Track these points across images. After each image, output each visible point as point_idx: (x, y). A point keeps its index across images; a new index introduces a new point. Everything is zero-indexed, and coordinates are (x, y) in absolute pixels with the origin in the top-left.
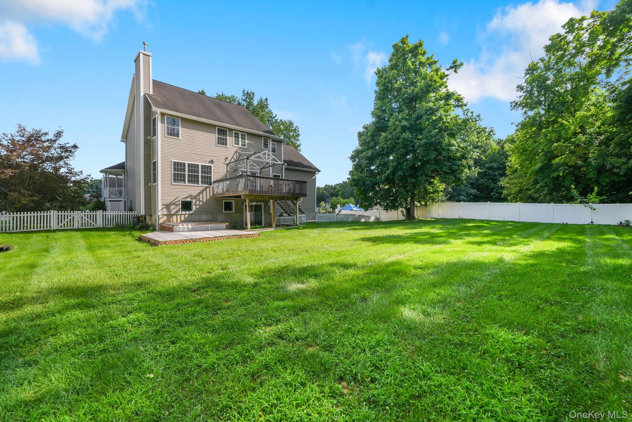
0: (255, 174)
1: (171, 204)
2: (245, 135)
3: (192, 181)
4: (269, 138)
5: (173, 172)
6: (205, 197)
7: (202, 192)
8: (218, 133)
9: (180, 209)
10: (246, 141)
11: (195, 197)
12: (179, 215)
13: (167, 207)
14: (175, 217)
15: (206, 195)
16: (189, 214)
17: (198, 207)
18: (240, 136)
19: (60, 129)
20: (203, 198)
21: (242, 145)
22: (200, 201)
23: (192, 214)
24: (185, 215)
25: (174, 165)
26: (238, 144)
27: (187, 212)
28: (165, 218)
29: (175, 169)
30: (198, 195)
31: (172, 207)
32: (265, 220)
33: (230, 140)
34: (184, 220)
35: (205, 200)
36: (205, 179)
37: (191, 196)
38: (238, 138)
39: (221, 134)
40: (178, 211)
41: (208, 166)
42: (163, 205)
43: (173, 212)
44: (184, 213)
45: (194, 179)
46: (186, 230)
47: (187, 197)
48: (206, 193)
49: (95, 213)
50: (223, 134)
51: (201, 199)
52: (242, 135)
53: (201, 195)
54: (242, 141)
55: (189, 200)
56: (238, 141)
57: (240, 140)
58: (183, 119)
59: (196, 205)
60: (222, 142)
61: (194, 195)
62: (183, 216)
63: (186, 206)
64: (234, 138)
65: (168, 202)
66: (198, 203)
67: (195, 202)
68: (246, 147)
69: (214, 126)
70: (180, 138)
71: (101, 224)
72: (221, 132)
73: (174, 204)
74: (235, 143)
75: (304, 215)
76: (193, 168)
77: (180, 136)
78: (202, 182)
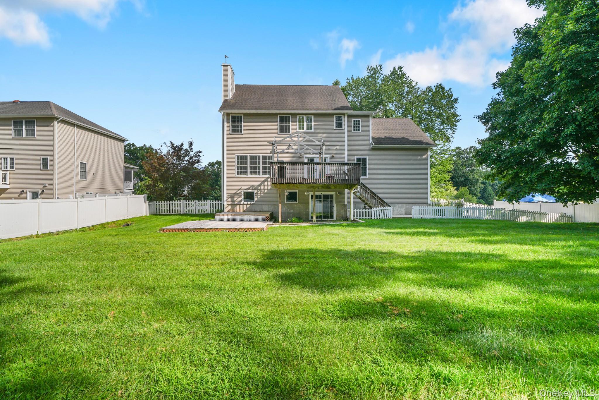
0: (313, 160)
1: (235, 195)
2: (311, 118)
3: (254, 172)
4: (344, 115)
5: (236, 165)
6: (266, 187)
7: (263, 182)
8: (280, 121)
9: (243, 199)
10: (313, 124)
11: (256, 188)
12: (241, 205)
13: (232, 197)
14: (238, 207)
15: (268, 186)
16: (251, 204)
17: (259, 197)
18: (305, 120)
19: (191, 141)
20: (264, 188)
21: (308, 129)
22: (261, 191)
23: (253, 204)
24: (247, 205)
25: (238, 159)
26: (303, 129)
27: (249, 203)
28: (230, 207)
29: (238, 162)
30: (260, 185)
31: (236, 197)
32: (337, 212)
33: (294, 126)
34: (246, 209)
35: (266, 190)
36: (266, 169)
37: (253, 186)
38: (303, 122)
39: (283, 121)
40: (241, 201)
41: (269, 156)
42: (228, 195)
43: (236, 202)
44: (246, 203)
45: (255, 170)
46: (226, 219)
47: (249, 188)
48: (268, 183)
49: (205, 202)
50: (286, 121)
51: (262, 190)
52: (307, 118)
53: (262, 186)
54: (307, 125)
55: (250, 190)
56: (303, 125)
57: (305, 124)
58: (246, 115)
59: (257, 196)
60: (285, 129)
61: (256, 185)
62: (245, 206)
63: (249, 196)
64: (298, 123)
65: (233, 193)
66: (259, 193)
67: (257, 193)
68: (313, 131)
69: (275, 115)
70: (243, 133)
71: (209, 211)
72: (283, 119)
73: (238, 195)
74: (300, 129)
75: (389, 208)
76: (255, 159)
77: (243, 131)
78: (263, 172)
